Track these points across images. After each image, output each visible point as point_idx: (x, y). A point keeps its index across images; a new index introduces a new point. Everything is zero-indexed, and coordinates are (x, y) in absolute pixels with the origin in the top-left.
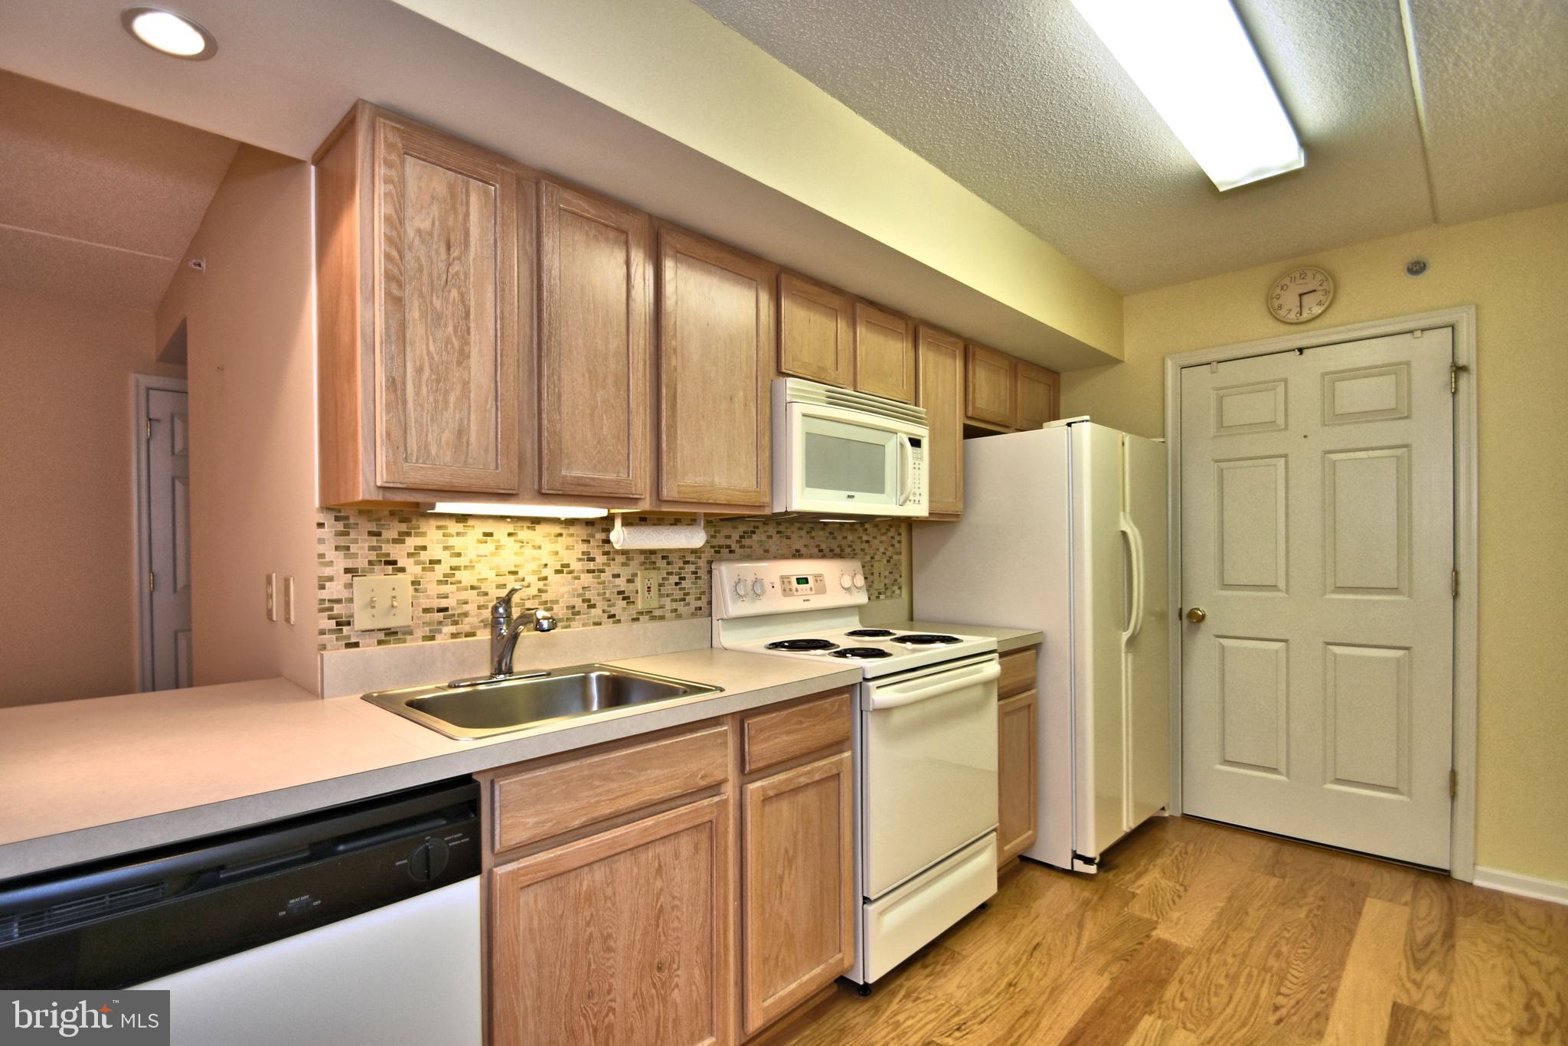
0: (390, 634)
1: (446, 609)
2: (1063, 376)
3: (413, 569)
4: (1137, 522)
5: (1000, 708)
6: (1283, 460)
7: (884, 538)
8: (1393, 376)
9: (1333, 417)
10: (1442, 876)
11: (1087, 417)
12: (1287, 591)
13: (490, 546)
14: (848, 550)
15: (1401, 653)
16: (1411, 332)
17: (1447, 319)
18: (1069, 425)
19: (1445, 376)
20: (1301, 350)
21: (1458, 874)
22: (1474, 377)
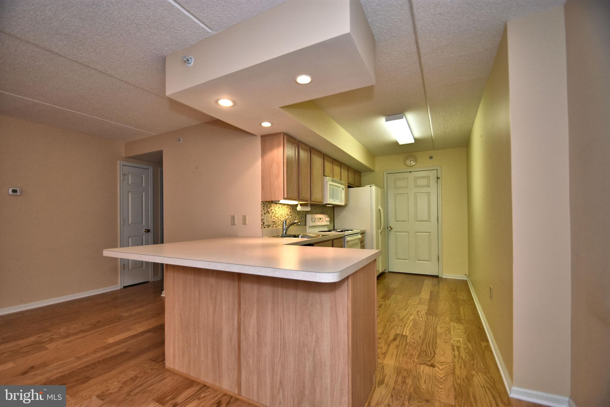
0: (269, 226)
1: (274, 222)
2: (362, 173)
3: (271, 213)
4: (381, 207)
5: (361, 245)
6: (407, 194)
7: (330, 210)
8: (427, 179)
9: (417, 186)
10: (437, 277)
11: (374, 185)
12: (408, 222)
13: (279, 209)
14: (324, 213)
15: (429, 233)
16: (430, 170)
17: (436, 168)
18: (370, 186)
19: (436, 179)
20: (410, 172)
21: (440, 276)
22: (440, 179)
